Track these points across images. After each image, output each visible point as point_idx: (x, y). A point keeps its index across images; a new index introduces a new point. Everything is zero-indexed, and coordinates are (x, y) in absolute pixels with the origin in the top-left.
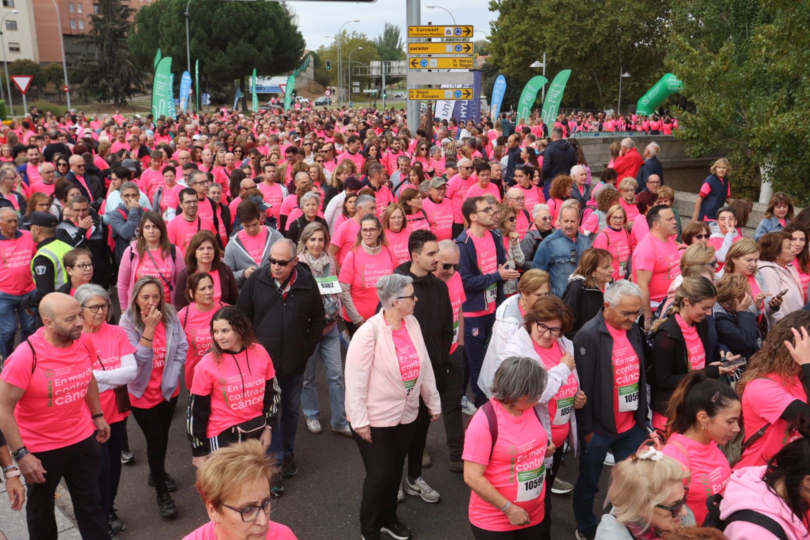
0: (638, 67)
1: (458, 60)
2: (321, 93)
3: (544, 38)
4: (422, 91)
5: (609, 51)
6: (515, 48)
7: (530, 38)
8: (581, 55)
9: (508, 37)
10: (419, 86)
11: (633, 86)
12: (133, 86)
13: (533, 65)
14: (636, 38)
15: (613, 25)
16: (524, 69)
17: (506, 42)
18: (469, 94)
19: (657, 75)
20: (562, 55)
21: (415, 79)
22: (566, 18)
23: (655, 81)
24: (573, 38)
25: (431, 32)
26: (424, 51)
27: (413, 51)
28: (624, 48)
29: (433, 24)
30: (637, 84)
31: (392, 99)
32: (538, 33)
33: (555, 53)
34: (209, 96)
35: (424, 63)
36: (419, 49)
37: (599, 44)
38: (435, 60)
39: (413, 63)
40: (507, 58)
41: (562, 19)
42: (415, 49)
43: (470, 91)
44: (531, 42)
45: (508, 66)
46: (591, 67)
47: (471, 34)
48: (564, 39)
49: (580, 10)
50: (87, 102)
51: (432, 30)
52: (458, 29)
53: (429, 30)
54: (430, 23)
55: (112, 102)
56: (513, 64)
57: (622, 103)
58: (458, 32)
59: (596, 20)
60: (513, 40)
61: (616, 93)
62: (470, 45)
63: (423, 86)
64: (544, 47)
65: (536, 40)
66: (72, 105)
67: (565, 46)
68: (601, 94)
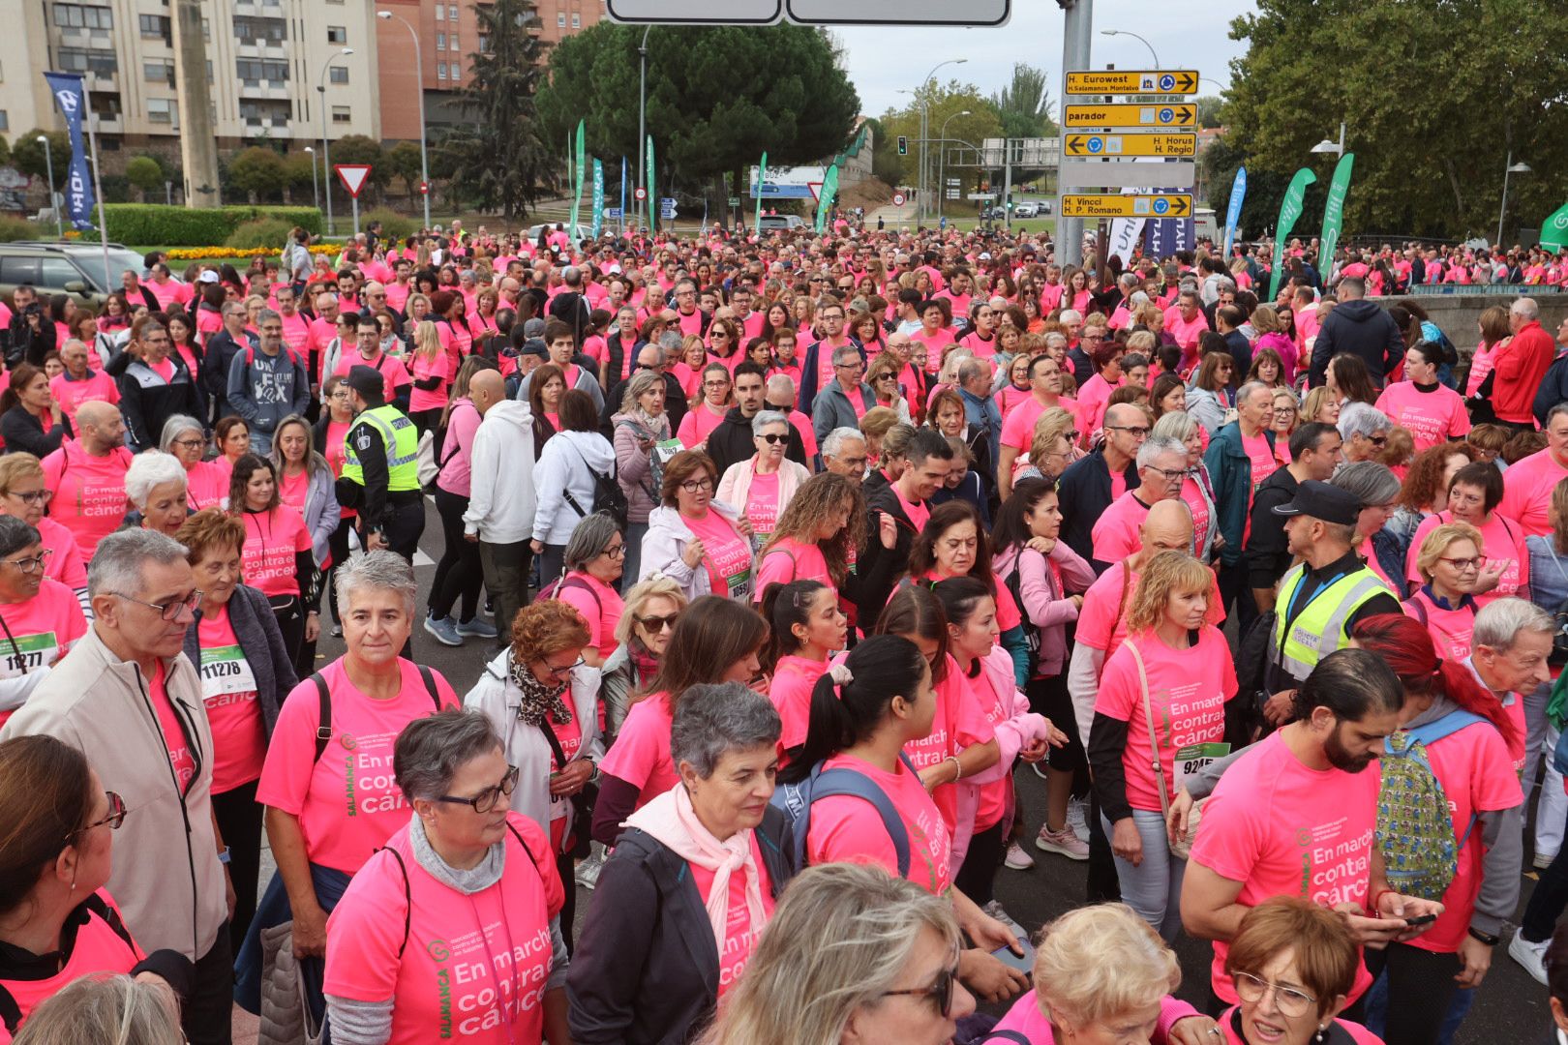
0: (1547, 151)
1: (1163, 139)
2: (886, 199)
3: (1343, 92)
4: (1089, 199)
5: (1484, 118)
6: (1280, 113)
7: (1313, 93)
8: (1422, 128)
9: (1265, 92)
10: (1082, 189)
11: (1535, 192)
12: (539, 183)
13: (1317, 149)
14: (1549, 92)
15: (1497, 64)
16: (1298, 154)
17: (1262, 101)
18: (1183, 206)
20: (1379, 127)
21: (1074, 175)
22: (1391, 52)
24: (1406, 93)
25: (1113, 84)
26: (1096, 122)
27: (1074, 122)
28: (1517, 113)
29: (1116, 69)
30: (1544, 187)
32: (1331, 84)
33: (1363, 124)
34: (675, 203)
35: (1096, 145)
36: (1087, 117)
37: (1463, 103)
38: (1118, 139)
39: (1073, 145)
40: (1261, 136)
41: (1384, 53)
42: (1077, 117)
43: (1186, 200)
44: (1315, 101)
45: (1264, 150)
46: (1442, 151)
47: (1192, 88)
48: (1386, 94)
49: (1424, 35)
50: (457, 212)
51: (1115, 80)
52: (1166, 78)
53: (1109, 80)
54: (1111, 67)
55: (501, 211)
56: (1274, 147)
57: (1508, 226)
58: (1167, 83)
59: (1457, 55)
60: (1276, 97)
61: (1492, 207)
62: (1191, 110)
63: (1090, 190)
64: (1341, 111)
65: (1325, 96)
66: (431, 216)
67: (1388, 108)
68: (1460, 208)
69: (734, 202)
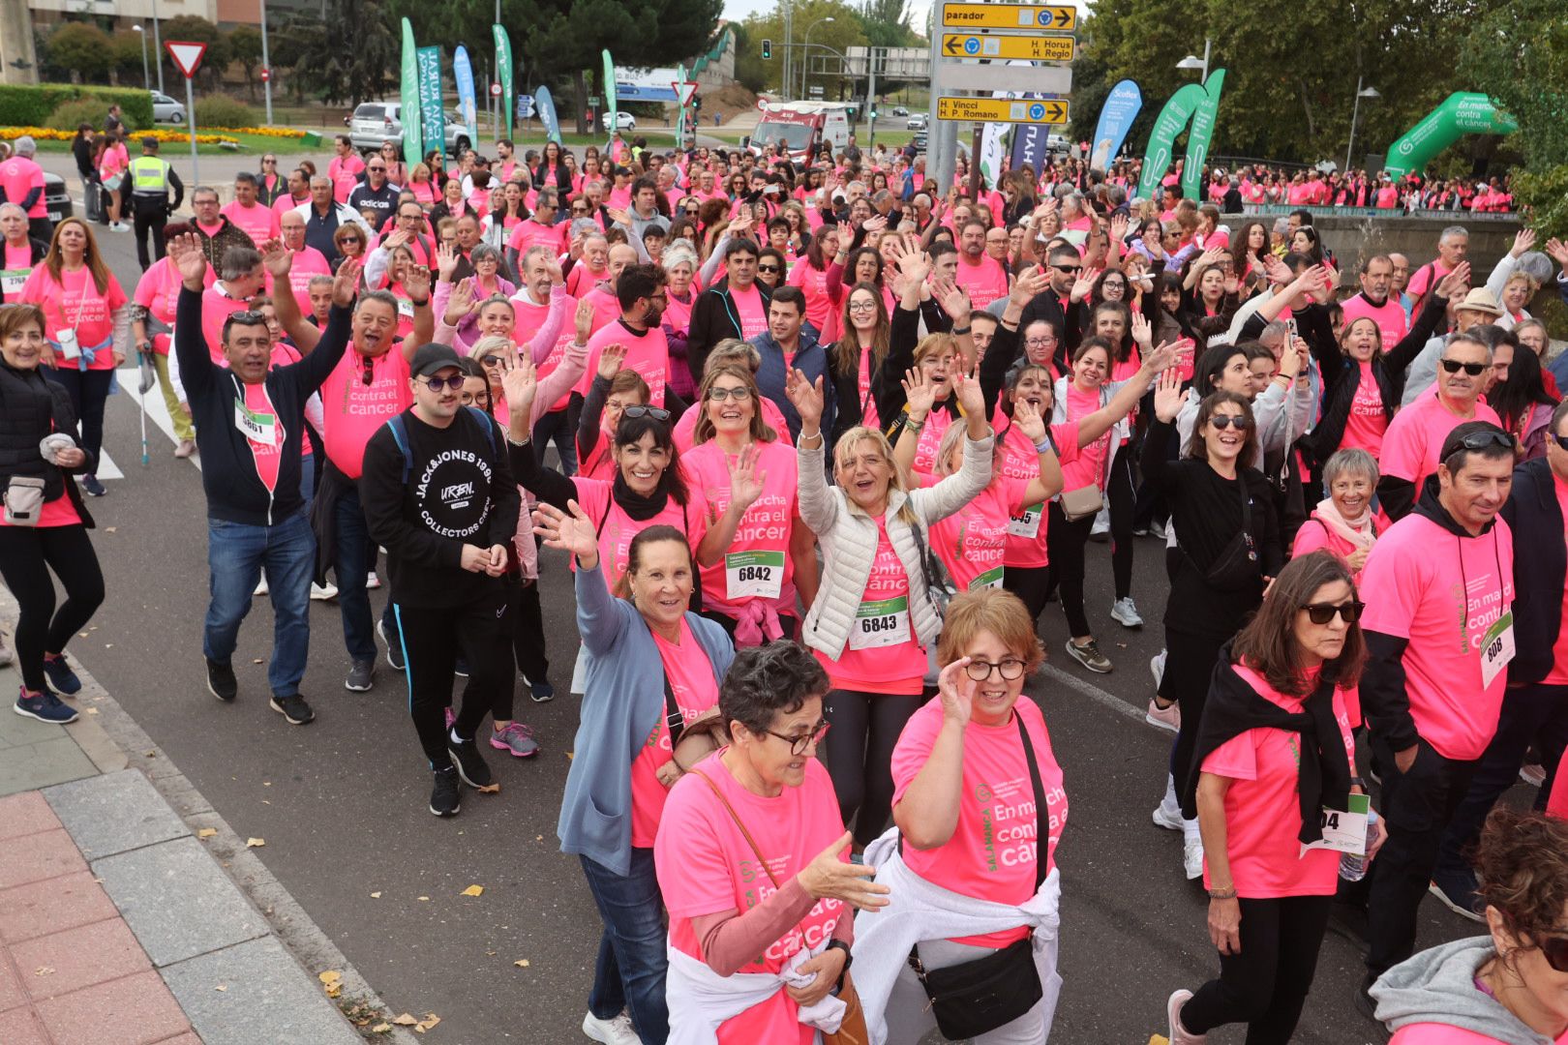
0: (1394, 77)
1: (1041, 43)
2: (748, 106)
3: (1205, 9)
4: (965, 102)
5: (1337, 42)
6: (1144, 27)
7: (1177, 9)
8: (1279, 49)
9: (1130, 5)
10: (956, 92)
11: (1382, 116)
12: (388, 75)
13: (1183, 64)
14: (1396, 16)
16: (1159, 72)
17: (1126, 14)
18: (1059, 112)
19: (1434, 94)
20: (1238, 46)
21: (949, 77)
23: (1428, 108)
24: (1265, 13)
26: (974, 22)
27: (952, 21)
28: (1369, 37)
30: (1390, 112)
31: (885, 124)
33: (1223, 42)
35: (973, 46)
36: (965, 16)
37: (1319, 25)
38: (996, 41)
39: (950, 45)
40: (1125, 48)
42: (955, 16)
43: (1063, 106)
44: (1178, 17)
45: (1126, 64)
46: (1297, 72)
48: (1246, 13)
50: (300, 102)
55: (348, 104)
56: (1137, 62)
57: (1356, 151)
60: (1140, 11)
61: (1341, 130)
62: (1070, 12)
63: (965, 93)
64: (1204, 28)
65: (1188, 12)
66: (273, 106)
67: (1247, 28)
68: (1312, 131)
69: (593, 102)
